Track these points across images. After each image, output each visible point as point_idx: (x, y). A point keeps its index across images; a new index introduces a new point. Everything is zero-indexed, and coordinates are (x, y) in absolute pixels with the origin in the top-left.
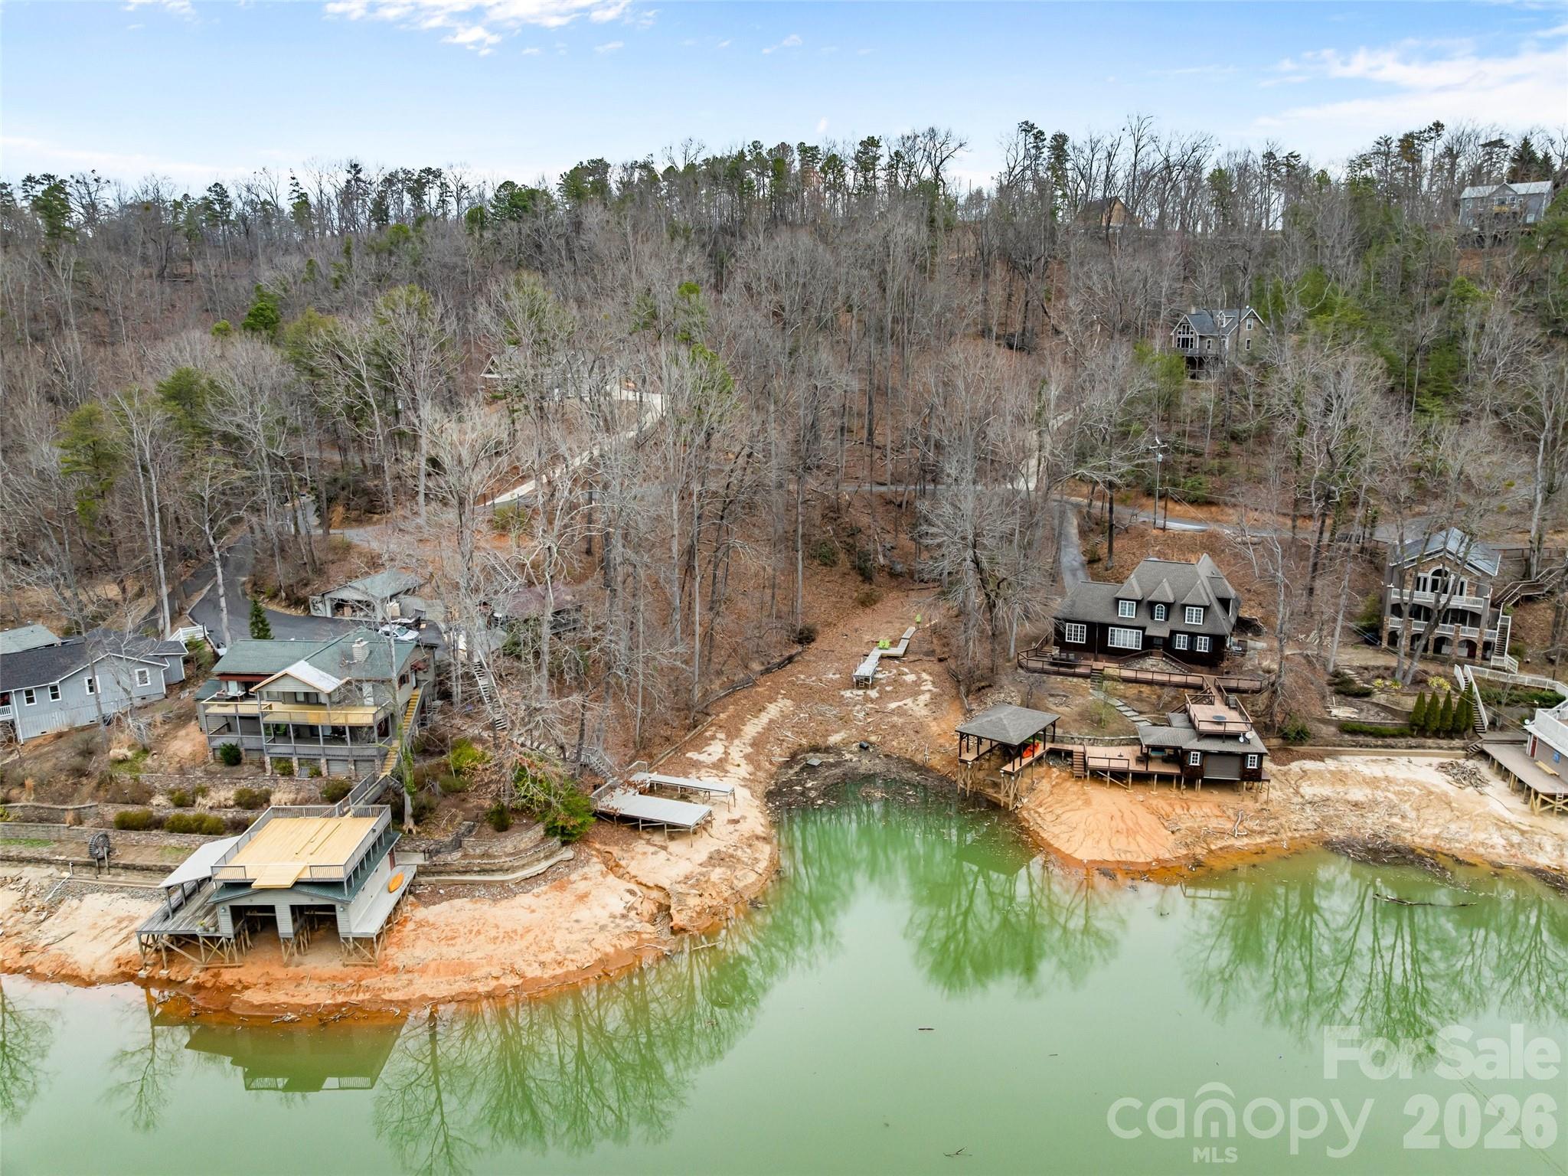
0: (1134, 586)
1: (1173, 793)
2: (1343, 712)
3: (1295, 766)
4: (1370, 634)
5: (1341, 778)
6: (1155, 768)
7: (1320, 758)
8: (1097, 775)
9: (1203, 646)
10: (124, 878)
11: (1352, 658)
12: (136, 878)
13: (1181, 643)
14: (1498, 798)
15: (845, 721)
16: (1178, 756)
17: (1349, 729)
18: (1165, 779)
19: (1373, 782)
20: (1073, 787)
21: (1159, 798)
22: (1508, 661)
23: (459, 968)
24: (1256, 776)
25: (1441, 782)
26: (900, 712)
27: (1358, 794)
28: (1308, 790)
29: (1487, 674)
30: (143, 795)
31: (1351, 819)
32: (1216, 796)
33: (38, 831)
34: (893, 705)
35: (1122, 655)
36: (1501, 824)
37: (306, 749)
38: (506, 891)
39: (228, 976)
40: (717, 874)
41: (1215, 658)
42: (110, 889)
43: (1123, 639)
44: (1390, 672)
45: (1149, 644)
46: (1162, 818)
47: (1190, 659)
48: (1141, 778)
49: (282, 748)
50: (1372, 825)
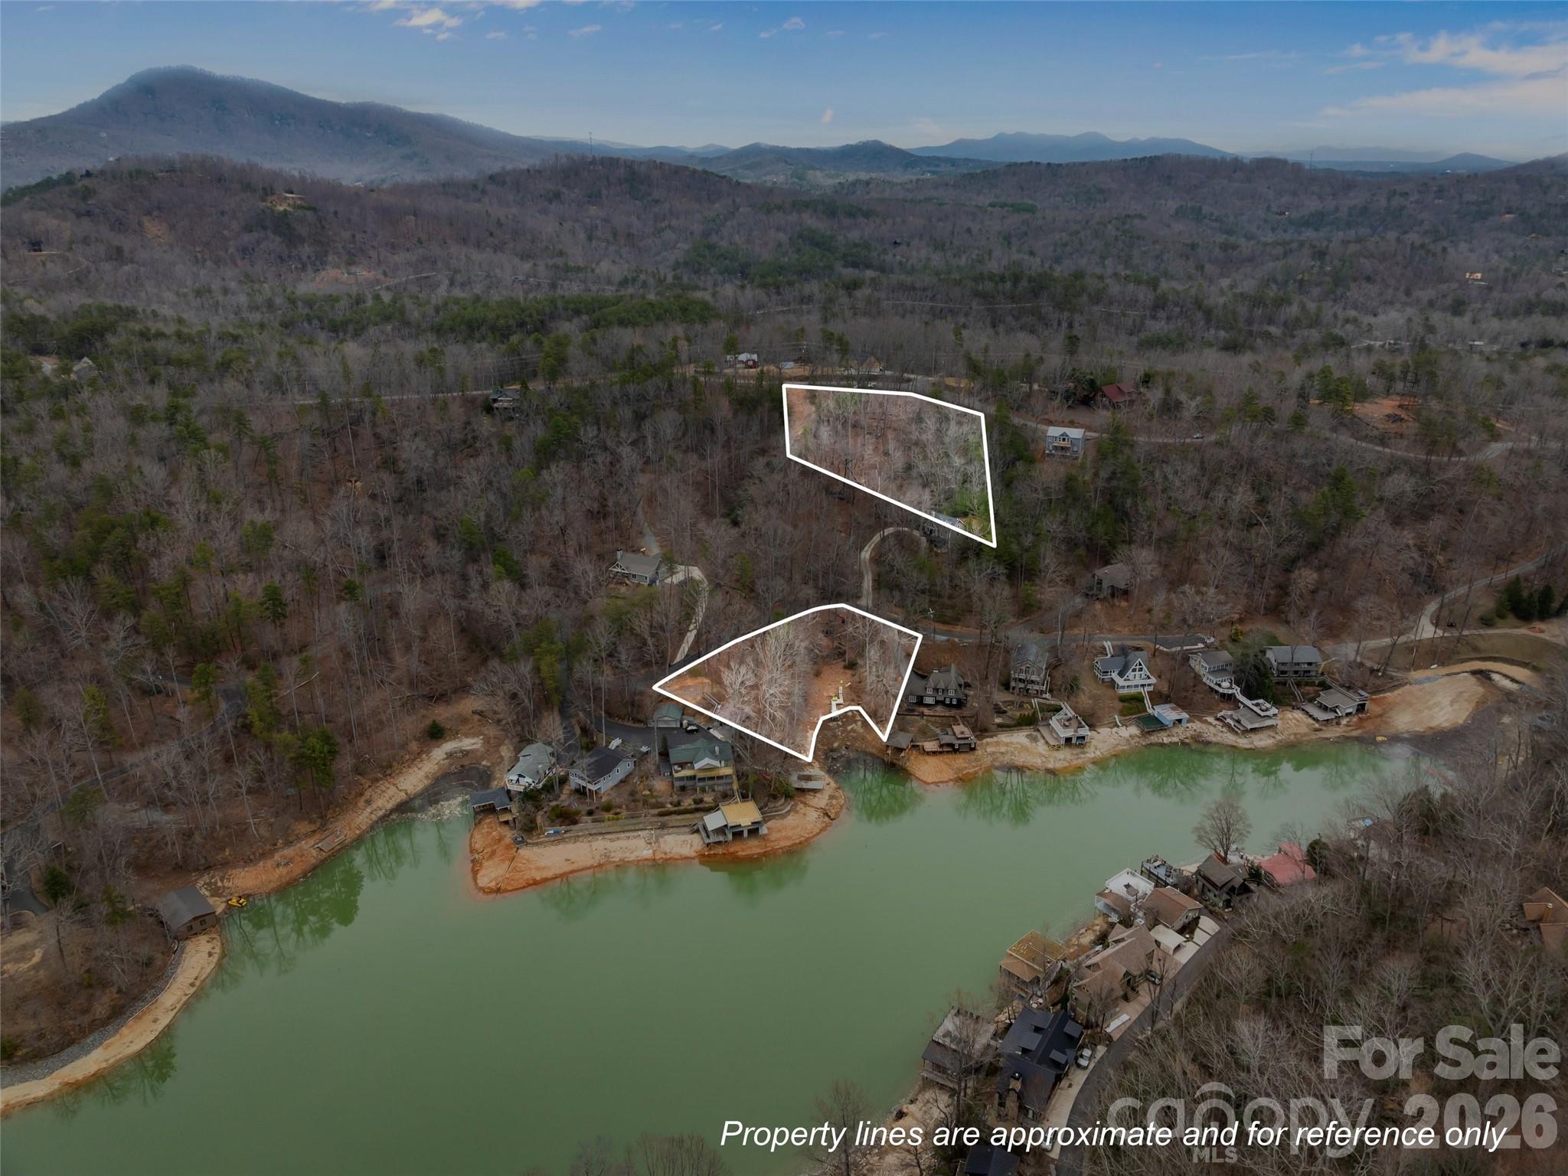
0: (931, 682)
1: (950, 756)
2: (998, 720)
3: (984, 741)
4: (1006, 686)
5: (998, 744)
6: (945, 749)
7: (992, 737)
8: (928, 753)
9: (954, 702)
10: (671, 830)
11: (1000, 697)
12: (675, 830)
13: (948, 702)
14: (1041, 747)
15: (835, 736)
16: (951, 745)
17: (1000, 726)
18: (948, 752)
19: (1007, 745)
20: (921, 757)
21: (947, 758)
22: (1048, 696)
23: (787, 838)
24: (974, 749)
25: (1026, 741)
26: (853, 730)
27: (1003, 749)
28: (989, 749)
29: (1041, 701)
30: (662, 806)
31: (1001, 758)
32: (963, 756)
33: (634, 821)
34: (849, 728)
35: (928, 706)
36: (1041, 755)
37: (711, 782)
38: (783, 817)
39: (732, 850)
40: (834, 802)
41: (960, 704)
42: (669, 834)
43: (929, 700)
44: (1012, 703)
45: (937, 702)
46: (949, 765)
47: (950, 706)
48: (940, 753)
49: (701, 784)
50: (1006, 759)
